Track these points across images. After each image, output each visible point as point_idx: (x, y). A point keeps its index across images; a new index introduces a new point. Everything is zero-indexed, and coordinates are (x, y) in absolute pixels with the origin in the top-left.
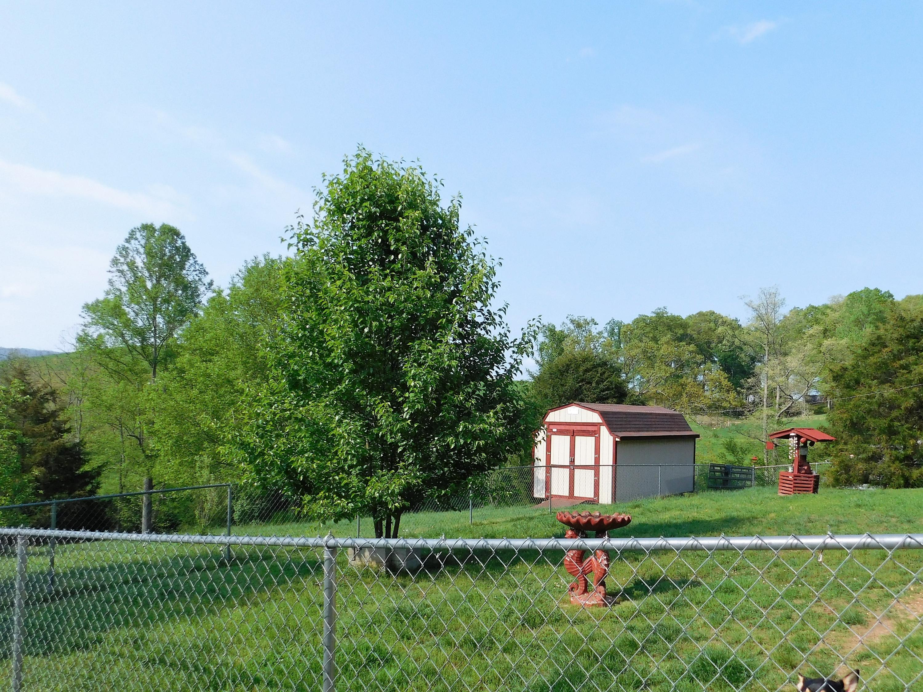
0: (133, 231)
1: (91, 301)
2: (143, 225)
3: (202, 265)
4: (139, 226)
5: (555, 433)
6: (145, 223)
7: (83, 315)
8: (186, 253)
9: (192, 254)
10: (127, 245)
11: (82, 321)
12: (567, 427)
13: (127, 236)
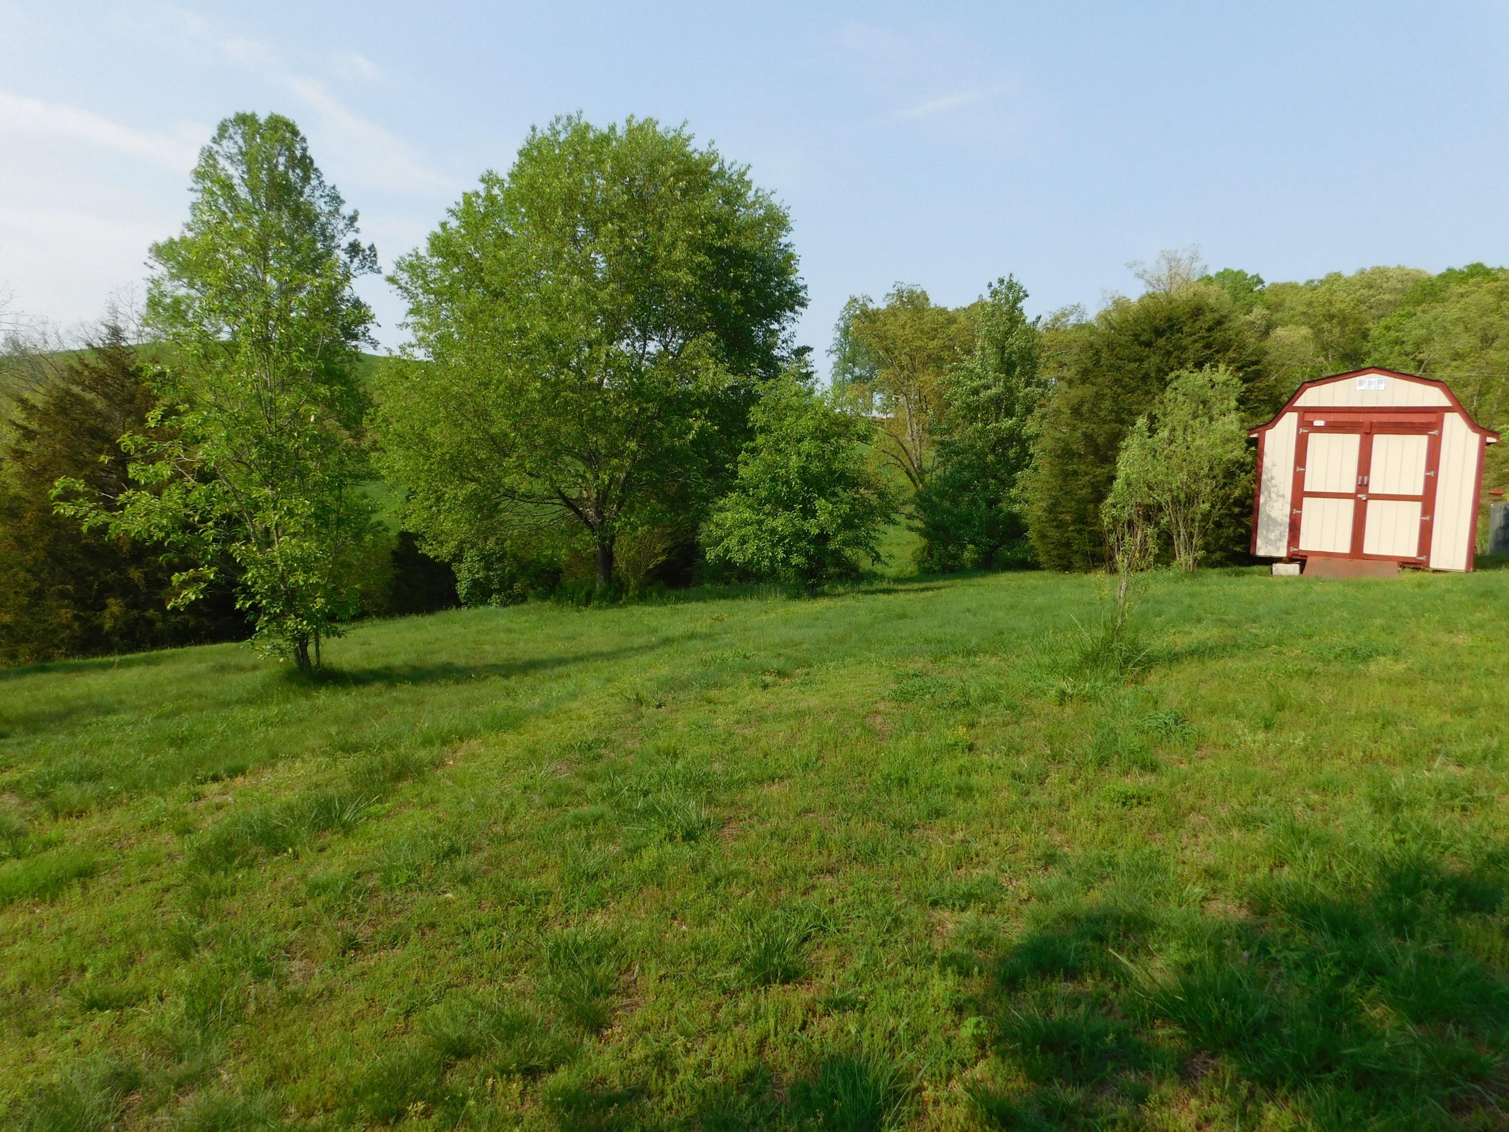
0: (223, 125)
1: (162, 240)
2: (237, 114)
3: (334, 188)
4: (232, 116)
5: (1319, 430)
6: (241, 112)
7: (151, 262)
8: (305, 164)
9: (316, 170)
10: (216, 147)
11: (148, 273)
12: (1352, 417)
13: (215, 132)
